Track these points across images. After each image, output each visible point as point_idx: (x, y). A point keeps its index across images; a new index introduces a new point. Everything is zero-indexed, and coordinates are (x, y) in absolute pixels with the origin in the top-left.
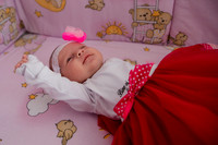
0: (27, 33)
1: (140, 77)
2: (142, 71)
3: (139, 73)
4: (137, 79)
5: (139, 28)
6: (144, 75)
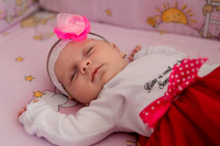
2: (190, 68)
3: (185, 70)
5: (216, 14)
6: (191, 74)
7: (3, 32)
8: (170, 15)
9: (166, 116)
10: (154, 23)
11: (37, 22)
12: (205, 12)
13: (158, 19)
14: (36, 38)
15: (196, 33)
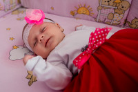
0: (22, 7)
1: (99, 38)
3: (98, 35)
4: (96, 39)
5: (103, 11)
6: (102, 37)
7: (3, 16)
8: (82, 10)
9: (88, 62)
10: (74, 14)
11: (19, 12)
12: (98, 10)
13: (76, 12)
14: (18, 19)
15: (93, 19)
